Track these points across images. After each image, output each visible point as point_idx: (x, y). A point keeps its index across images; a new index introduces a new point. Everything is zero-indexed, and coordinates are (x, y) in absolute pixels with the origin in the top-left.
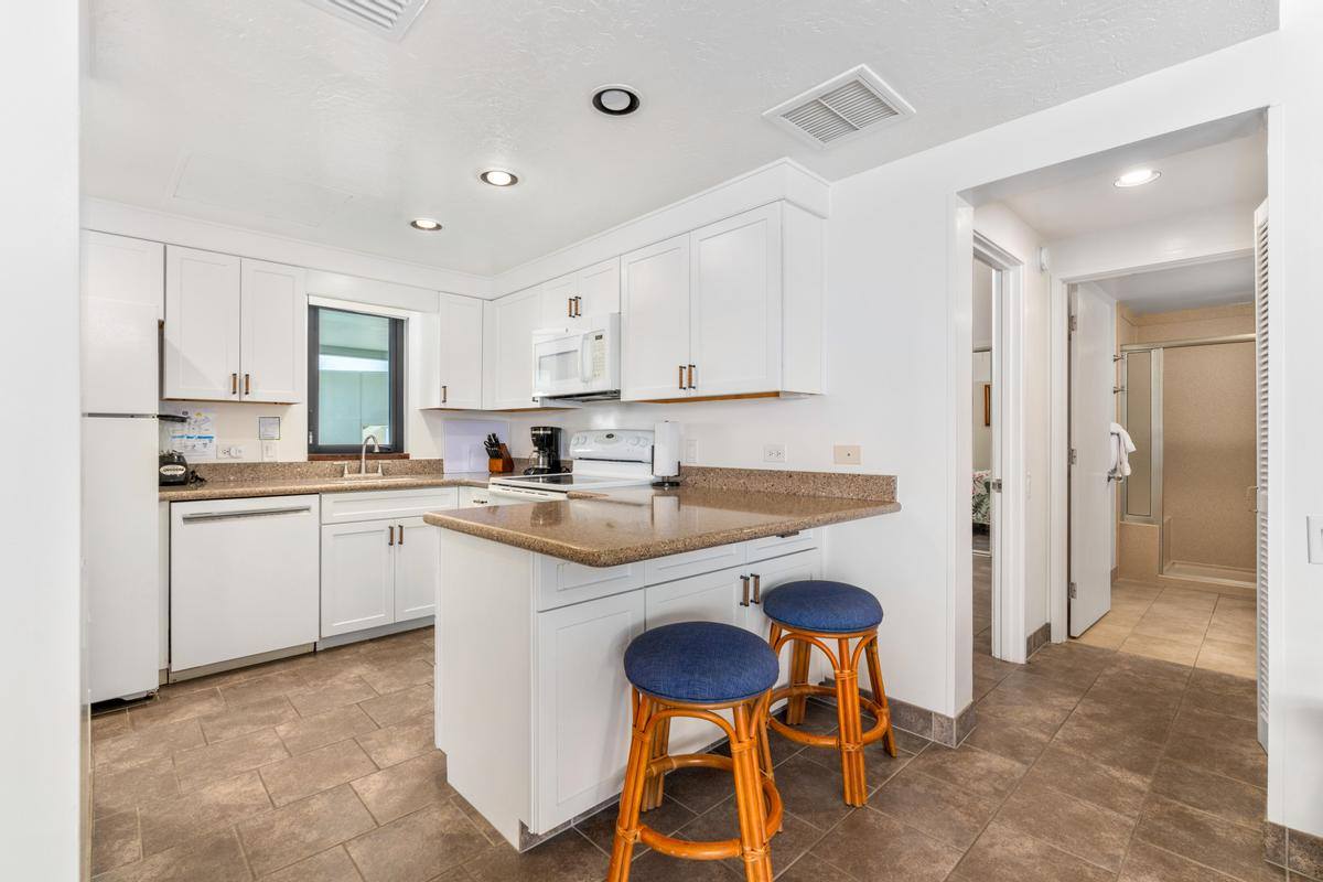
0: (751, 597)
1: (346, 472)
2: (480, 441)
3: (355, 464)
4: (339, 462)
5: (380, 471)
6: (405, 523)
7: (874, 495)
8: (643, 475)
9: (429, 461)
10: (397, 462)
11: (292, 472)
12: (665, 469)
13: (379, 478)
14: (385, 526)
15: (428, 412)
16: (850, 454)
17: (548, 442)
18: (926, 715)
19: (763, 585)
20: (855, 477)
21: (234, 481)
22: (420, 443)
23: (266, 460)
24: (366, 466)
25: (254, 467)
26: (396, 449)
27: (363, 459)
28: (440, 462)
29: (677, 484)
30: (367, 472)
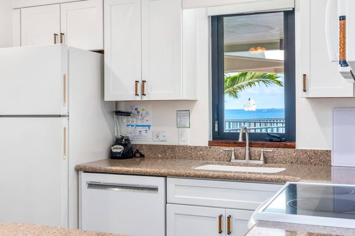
1: (233, 157)
4: (228, 149)
5: (262, 158)
9: (315, 152)
10: (281, 150)
11: (197, 154)
13: (261, 166)
21: (162, 158)
23: (182, 144)
24: (250, 153)
25: (172, 148)
27: (247, 147)
28: (328, 153)
30: (250, 159)
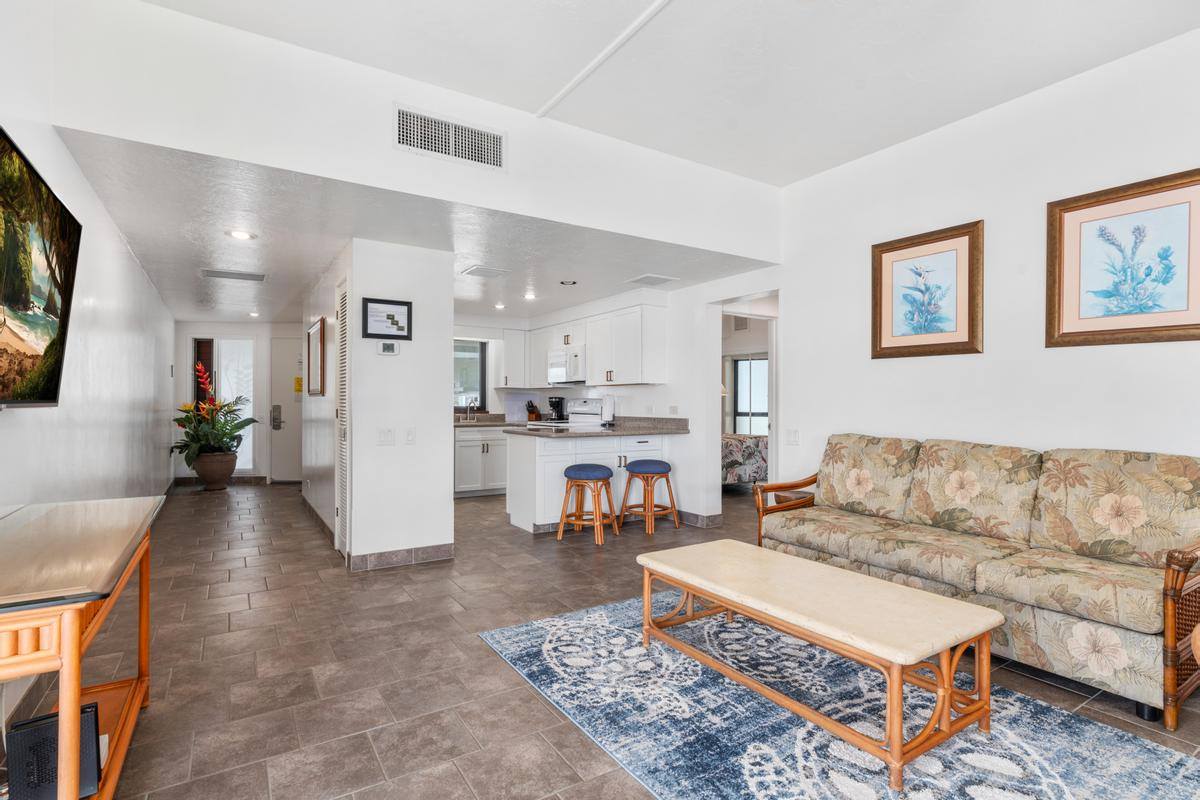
0: (623, 464)
2: (523, 404)
3: (464, 415)
5: (476, 419)
6: (489, 443)
7: (679, 426)
8: (598, 421)
9: (498, 414)
10: (483, 414)
12: (608, 418)
13: (476, 422)
14: (480, 444)
15: (498, 390)
16: (674, 409)
17: (558, 405)
18: (697, 516)
19: (628, 462)
20: (674, 419)
22: (494, 406)
24: (472, 417)
26: (482, 408)
27: (472, 413)
28: (504, 415)
29: (613, 425)
30: (472, 419)
